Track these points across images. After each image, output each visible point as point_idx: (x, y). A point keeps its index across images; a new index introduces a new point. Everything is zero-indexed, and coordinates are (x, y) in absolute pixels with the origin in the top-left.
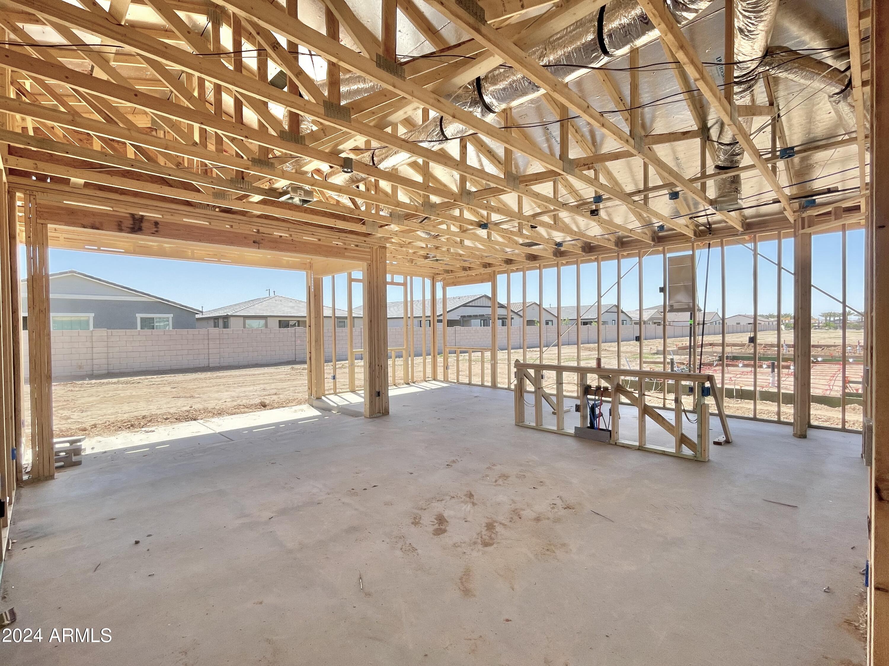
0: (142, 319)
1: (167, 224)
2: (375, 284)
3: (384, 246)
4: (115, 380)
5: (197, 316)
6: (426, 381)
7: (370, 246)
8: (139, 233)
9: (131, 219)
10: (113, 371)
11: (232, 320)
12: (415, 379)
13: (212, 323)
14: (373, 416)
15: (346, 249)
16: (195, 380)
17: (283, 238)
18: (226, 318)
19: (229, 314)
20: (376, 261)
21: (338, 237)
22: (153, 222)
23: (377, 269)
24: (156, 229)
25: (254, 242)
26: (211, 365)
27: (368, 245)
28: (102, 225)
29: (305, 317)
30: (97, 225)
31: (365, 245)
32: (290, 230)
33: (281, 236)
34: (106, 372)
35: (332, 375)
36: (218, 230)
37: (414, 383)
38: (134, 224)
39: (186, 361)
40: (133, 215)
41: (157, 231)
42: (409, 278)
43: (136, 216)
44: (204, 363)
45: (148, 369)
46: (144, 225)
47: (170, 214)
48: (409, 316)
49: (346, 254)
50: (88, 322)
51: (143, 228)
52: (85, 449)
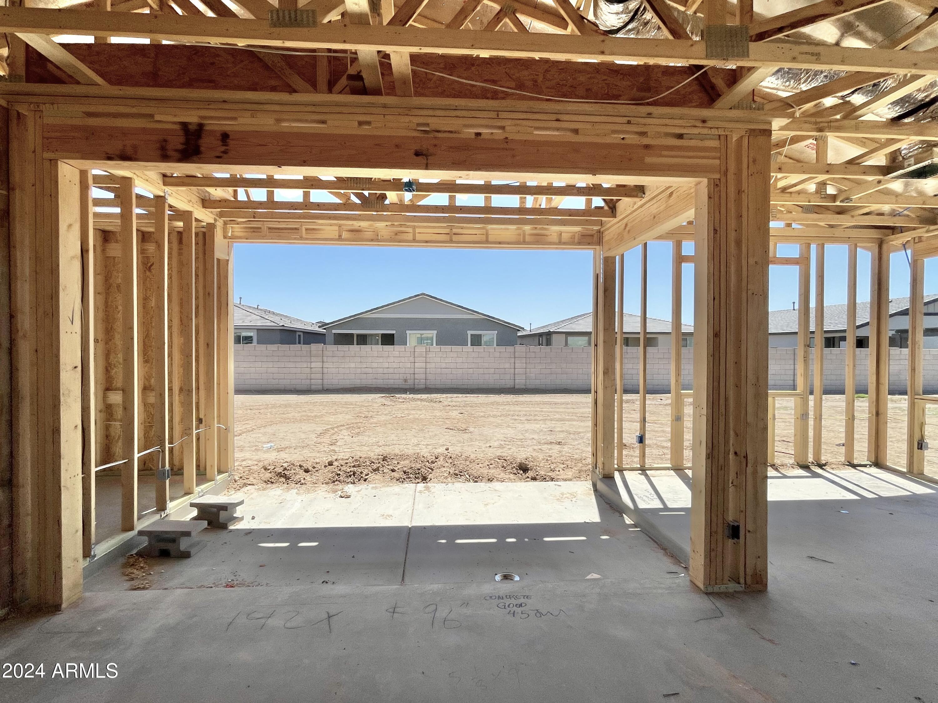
0: (471, 335)
1: (245, 136)
2: (732, 236)
3: (765, 127)
4: (424, 396)
5: (519, 334)
6: (854, 466)
7: (721, 132)
8: (195, 158)
9: (181, 133)
10: (430, 386)
11: (554, 337)
12: (823, 460)
13: (536, 339)
14: (716, 589)
15: (647, 147)
16: (492, 404)
17: (482, 137)
18: (549, 334)
19: (551, 330)
20: (738, 174)
21: (625, 120)
22: (218, 135)
23: (739, 192)
24: (223, 149)
25: (417, 154)
26: (517, 387)
27: (716, 132)
28: (136, 152)
29: (639, 333)
30: (129, 151)
31: (705, 131)
32: (503, 115)
33: (478, 134)
34: (423, 386)
35: (638, 434)
36: (342, 136)
37: (821, 466)
38: (187, 143)
39: (492, 380)
40: (185, 125)
41: (225, 152)
42: (813, 247)
43: (190, 127)
44: (509, 384)
45: (458, 387)
46: (205, 142)
47: (248, 114)
48: (812, 328)
49: (649, 160)
50: (432, 339)
51: (202, 149)
52: (242, 519)
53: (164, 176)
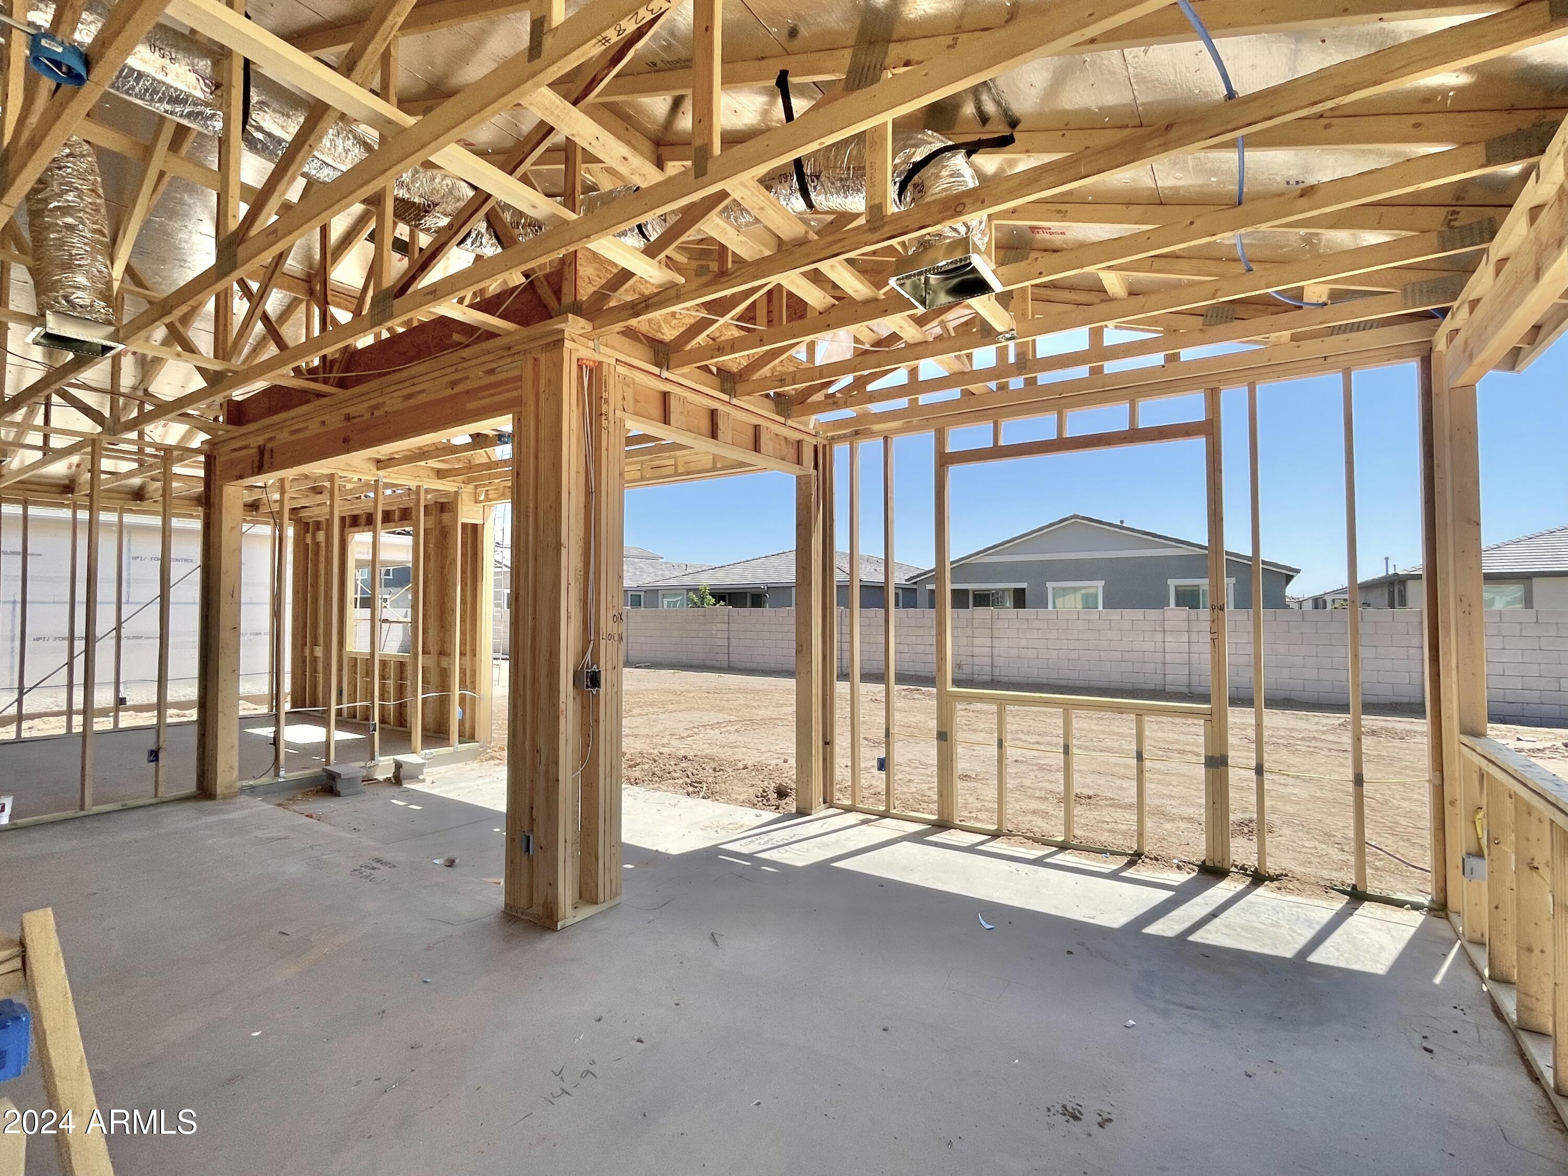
10: (999, 678)
15: (468, 392)
34: (988, 678)
44: (1153, 681)
50: (1094, 596)
52: (424, 780)
53: (378, 461)
